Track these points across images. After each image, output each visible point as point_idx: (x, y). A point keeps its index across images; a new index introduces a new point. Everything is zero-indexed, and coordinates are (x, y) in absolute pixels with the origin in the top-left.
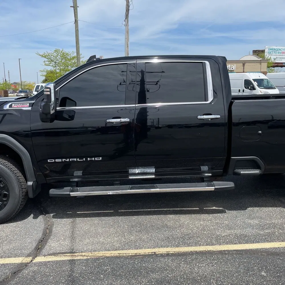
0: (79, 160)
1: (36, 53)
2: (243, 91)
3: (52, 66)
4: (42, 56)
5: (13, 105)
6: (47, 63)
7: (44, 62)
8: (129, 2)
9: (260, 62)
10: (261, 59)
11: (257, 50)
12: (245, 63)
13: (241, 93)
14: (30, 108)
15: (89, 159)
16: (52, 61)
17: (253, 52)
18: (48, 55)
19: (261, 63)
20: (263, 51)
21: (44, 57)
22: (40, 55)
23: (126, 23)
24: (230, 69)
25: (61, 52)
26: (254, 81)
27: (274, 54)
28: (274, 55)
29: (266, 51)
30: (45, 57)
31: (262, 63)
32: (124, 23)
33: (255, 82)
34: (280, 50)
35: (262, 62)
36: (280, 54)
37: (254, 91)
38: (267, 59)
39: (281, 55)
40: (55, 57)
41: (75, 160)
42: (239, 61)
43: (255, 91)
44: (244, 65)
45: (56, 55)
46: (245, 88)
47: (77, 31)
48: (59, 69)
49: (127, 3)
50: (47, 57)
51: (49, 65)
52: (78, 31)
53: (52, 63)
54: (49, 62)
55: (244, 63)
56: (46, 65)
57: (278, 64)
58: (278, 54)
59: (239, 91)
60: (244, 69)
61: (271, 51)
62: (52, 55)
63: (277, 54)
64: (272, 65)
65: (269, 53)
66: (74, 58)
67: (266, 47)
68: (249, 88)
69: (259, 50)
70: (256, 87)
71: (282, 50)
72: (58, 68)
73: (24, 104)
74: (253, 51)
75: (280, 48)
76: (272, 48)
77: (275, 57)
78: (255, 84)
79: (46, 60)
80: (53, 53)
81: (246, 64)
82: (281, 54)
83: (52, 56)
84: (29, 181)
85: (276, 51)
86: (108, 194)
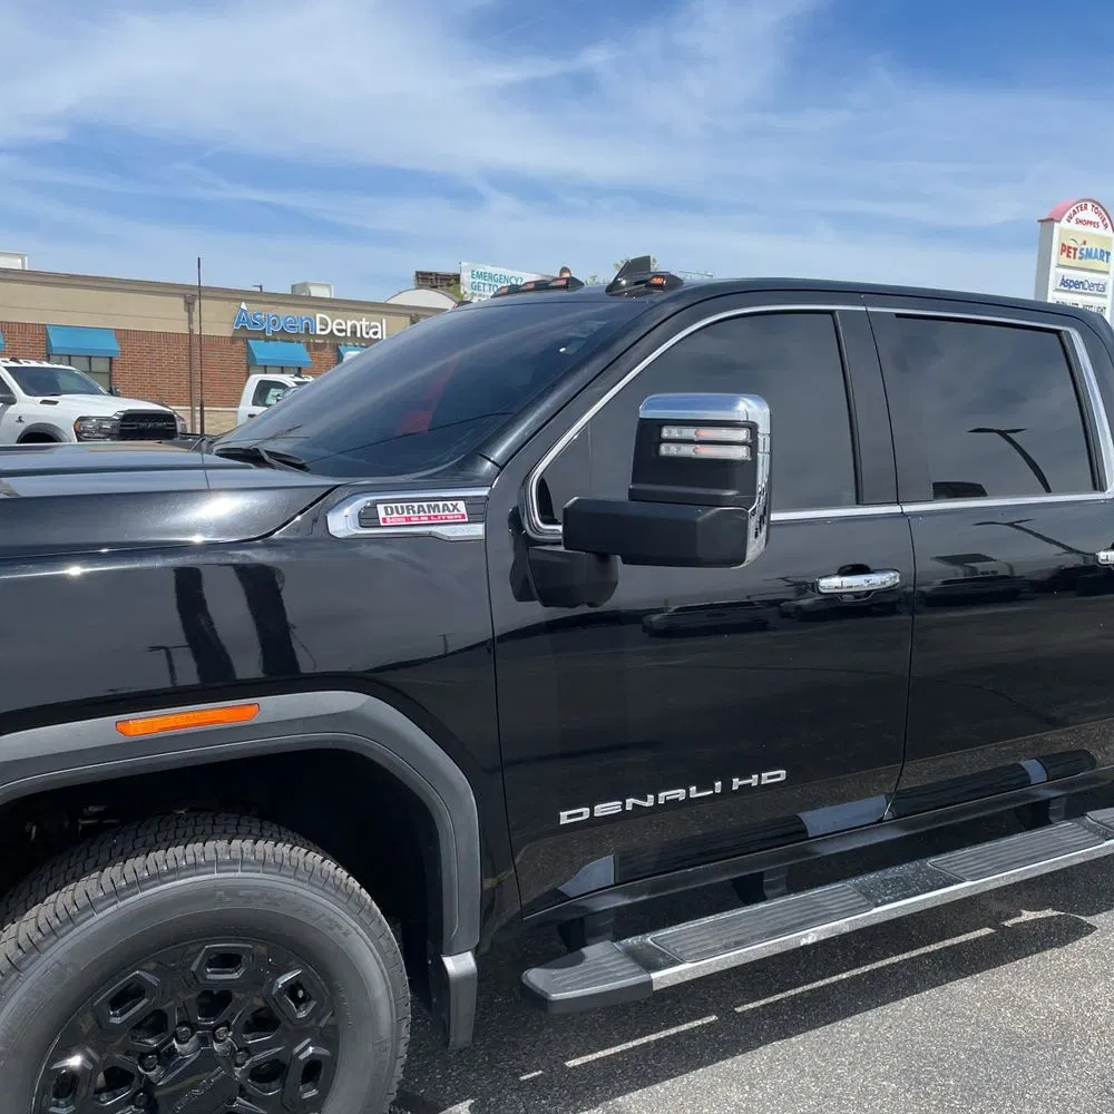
0: (698, 791)
5: (380, 508)
11: (431, 274)
14: (477, 530)
15: (736, 783)
17: (418, 278)
20: (454, 279)
24: (367, 333)
27: (489, 294)
29: (462, 280)
34: (507, 279)
41: (680, 794)
55: (413, 316)
61: (481, 280)
65: (474, 287)
67: (464, 264)
71: (512, 280)
73: (441, 504)
74: (417, 273)
75: (509, 273)
76: (484, 271)
81: (420, 322)
84: (450, 954)
85: (493, 283)
86: (804, 942)
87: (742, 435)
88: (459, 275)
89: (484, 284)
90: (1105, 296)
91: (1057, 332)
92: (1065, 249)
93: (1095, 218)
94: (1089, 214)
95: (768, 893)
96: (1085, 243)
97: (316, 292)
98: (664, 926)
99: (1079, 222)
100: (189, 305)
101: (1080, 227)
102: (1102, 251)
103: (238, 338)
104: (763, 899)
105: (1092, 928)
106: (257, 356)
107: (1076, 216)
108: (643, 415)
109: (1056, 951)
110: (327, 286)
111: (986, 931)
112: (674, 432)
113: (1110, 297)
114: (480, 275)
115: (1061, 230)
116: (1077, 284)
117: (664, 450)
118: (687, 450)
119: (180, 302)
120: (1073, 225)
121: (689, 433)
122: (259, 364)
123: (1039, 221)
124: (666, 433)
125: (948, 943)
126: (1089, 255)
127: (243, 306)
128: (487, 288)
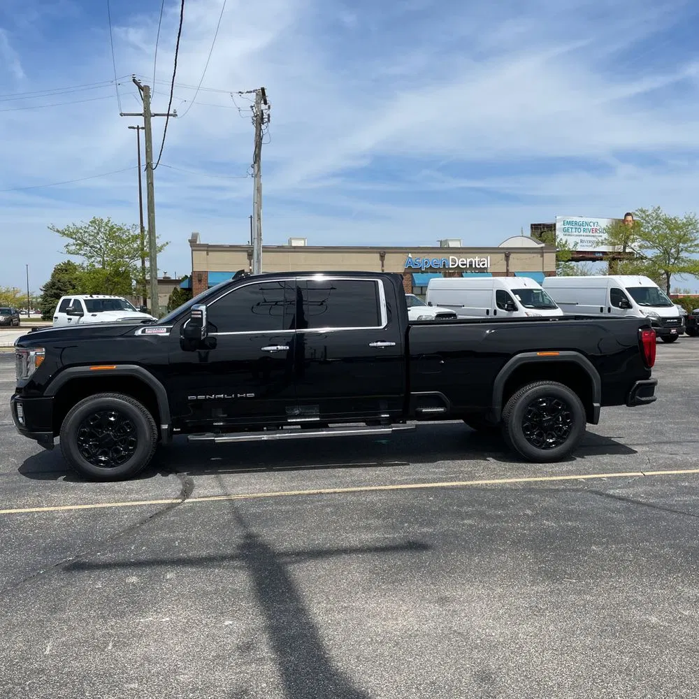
0: (227, 396)
1: (49, 228)
3: (85, 254)
4: (64, 234)
5: (147, 330)
6: (74, 247)
7: (67, 245)
8: (261, 129)
9: (541, 252)
10: (543, 245)
11: (540, 225)
12: (510, 253)
13: (491, 315)
15: (239, 395)
16: (85, 244)
17: (532, 228)
18: (78, 232)
19: (543, 253)
20: (552, 227)
21: (68, 235)
22: (58, 231)
23: (256, 171)
25: (106, 225)
26: (515, 294)
27: (575, 234)
28: (577, 236)
29: (557, 227)
30: (70, 235)
31: (545, 254)
32: (251, 171)
33: (517, 296)
34: (588, 224)
35: (544, 251)
36: (588, 234)
37: (514, 312)
38: (558, 243)
39: (590, 236)
40: (92, 236)
41: (222, 396)
42: (498, 248)
43: (517, 312)
44: (507, 257)
45: (95, 231)
46: (499, 306)
47: (150, 185)
48: (100, 261)
49: (257, 131)
50: (74, 236)
51: (78, 254)
52: (152, 185)
53: (85, 248)
54: (78, 247)
55: (507, 253)
56: (69, 252)
57: (584, 255)
58: (585, 234)
59: (488, 311)
60: (507, 266)
61: (569, 226)
62: (85, 232)
63: (582, 233)
64: (570, 256)
65: (565, 230)
66: (135, 238)
67: (558, 218)
68: (506, 307)
69: (544, 225)
70: (519, 305)
71: (592, 224)
72: (99, 259)
73: (160, 329)
74: (532, 225)
75: (588, 220)
76: (571, 220)
77: (578, 239)
78: (517, 299)
79: (72, 241)
80: (87, 226)
81: (512, 256)
82: (591, 234)
83: (86, 235)
85: (578, 227)
86: (264, 439)
88: (555, 225)
89: (572, 228)
97: (452, 245)
100: (382, 258)
103: (407, 273)
106: (416, 282)
110: (459, 240)
114: (569, 223)
119: (378, 256)
122: (417, 285)
127: (410, 255)
128: (574, 230)
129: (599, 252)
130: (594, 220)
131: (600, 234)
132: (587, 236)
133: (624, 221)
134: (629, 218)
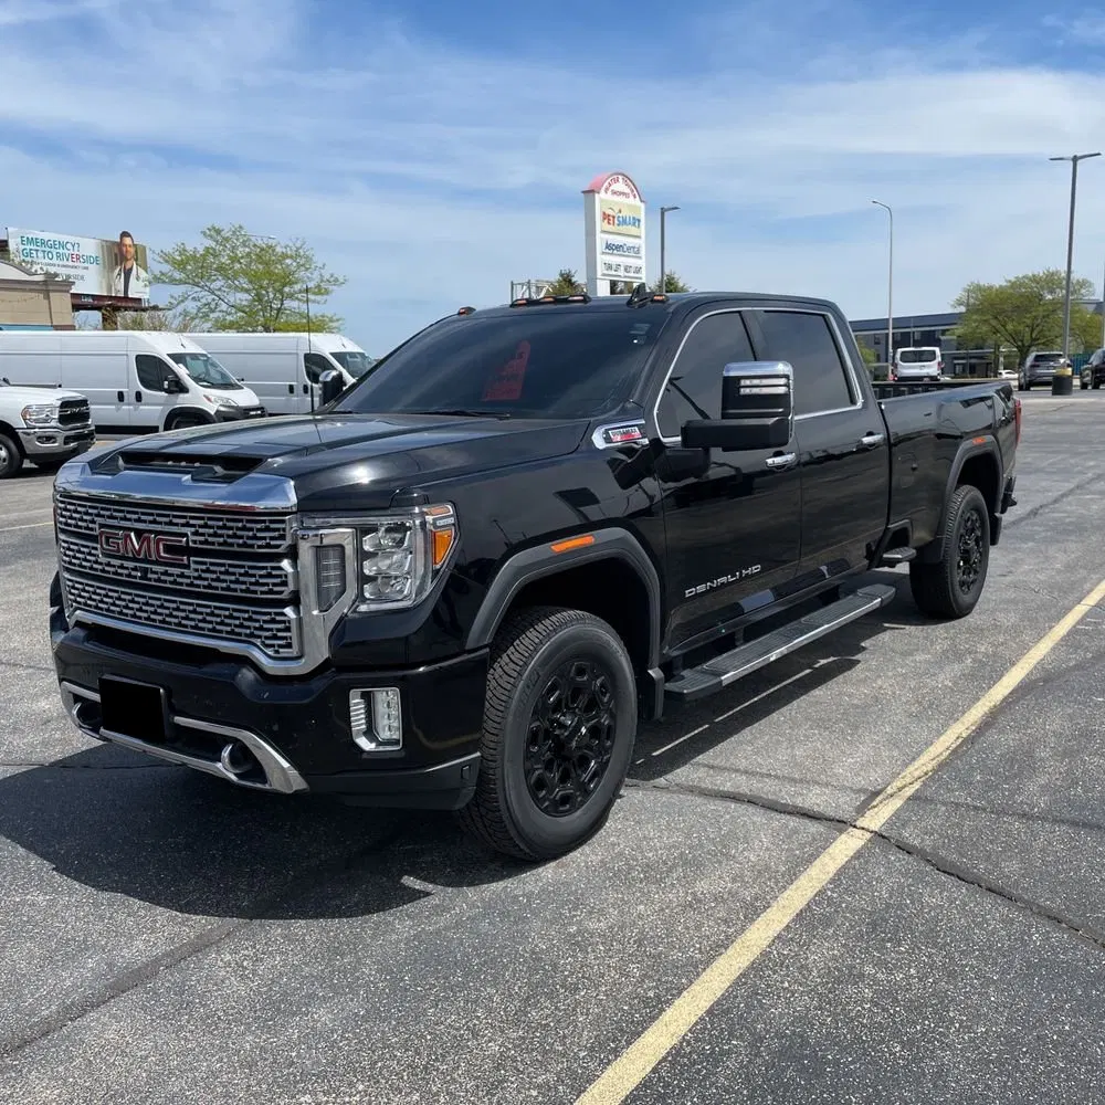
2: (139, 396)
13: (129, 404)
15: (743, 572)
19: (48, 291)
26: (177, 362)
27: (44, 261)
29: (11, 246)
33: (181, 365)
34: (63, 245)
35: (51, 288)
36: (65, 263)
37: (181, 395)
39: (69, 267)
43: (186, 395)
46: (146, 385)
58: (59, 262)
59: (121, 396)
61: (32, 247)
63: (55, 261)
65: (25, 253)
67: (10, 230)
68: (166, 387)
70: (189, 382)
71: (69, 246)
75: (64, 238)
76: (34, 237)
82: (71, 263)
84: (651, 669)
85: (47, 249)
86: (772, 659)
87: (783, 381)
88: (6, 242)
89: (37, 251)
90: (640, 258)
91: (823, 316)
92: (606, 217)
93: (627, 190)
94: (620, 186)
95: (738, 643)
96: (620, 211)
98: (710, 659)
99: (614, 193)
101: (616, 198)
102: (634, 218)
104: (735, 647)
105: (859, 662)
107: (611, 188)
108: (725, 374)
109: (849, 672)
111: (808, 671)
112: (748, 382)
113: (644, 258)
114: (30, 241)
115: (602, 201)
116: (619, 247)
117: (744, 391)
118: (756, 391)
120: (609, 196)
121: (756, 382)
123: (584, 192)
124: (743, 382)
125: (794, 678)
126: (624, 222)
128: (41, 254)
129: (88, 295)
130: (72, 239)
131: (86, 265)
132: (64, 266)
133: (120, 245)
134: (127, 241)
